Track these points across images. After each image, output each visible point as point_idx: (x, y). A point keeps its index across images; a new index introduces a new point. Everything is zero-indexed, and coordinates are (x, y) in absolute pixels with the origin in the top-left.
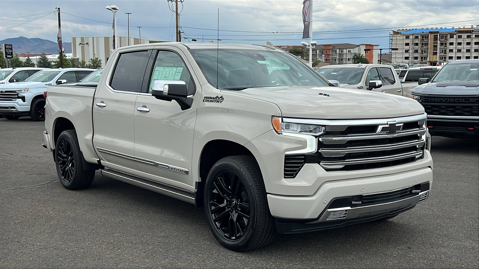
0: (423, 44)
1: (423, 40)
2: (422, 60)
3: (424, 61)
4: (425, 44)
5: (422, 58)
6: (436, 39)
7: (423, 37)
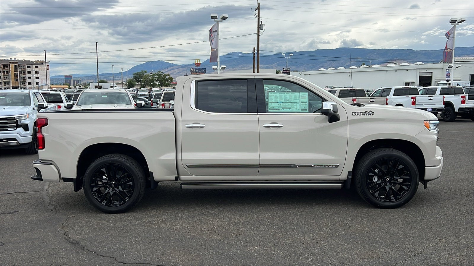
0: (4, 72)
1: (4, 68)
2: (5, 85)
3: (7, 86)
4: (6, 72)
5: (5, 83)
6: (16, 68)
7: (4, 66)
